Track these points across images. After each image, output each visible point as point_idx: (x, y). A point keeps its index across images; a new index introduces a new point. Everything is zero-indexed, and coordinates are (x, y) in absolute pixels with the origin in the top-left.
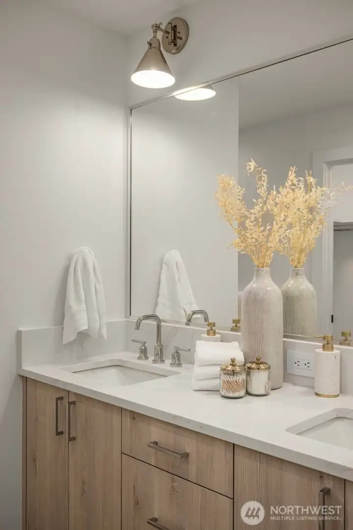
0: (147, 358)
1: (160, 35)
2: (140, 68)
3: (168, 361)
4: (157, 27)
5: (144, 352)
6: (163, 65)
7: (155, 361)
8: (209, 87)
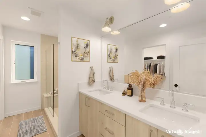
0: (105, 89)
1: (108, 20)
2: (104, 26)
3: (110, 90)
4: (107, 18)
5: (105, 88)
6: (109, 26)
7: (107, 89)
8: (118, 31)
